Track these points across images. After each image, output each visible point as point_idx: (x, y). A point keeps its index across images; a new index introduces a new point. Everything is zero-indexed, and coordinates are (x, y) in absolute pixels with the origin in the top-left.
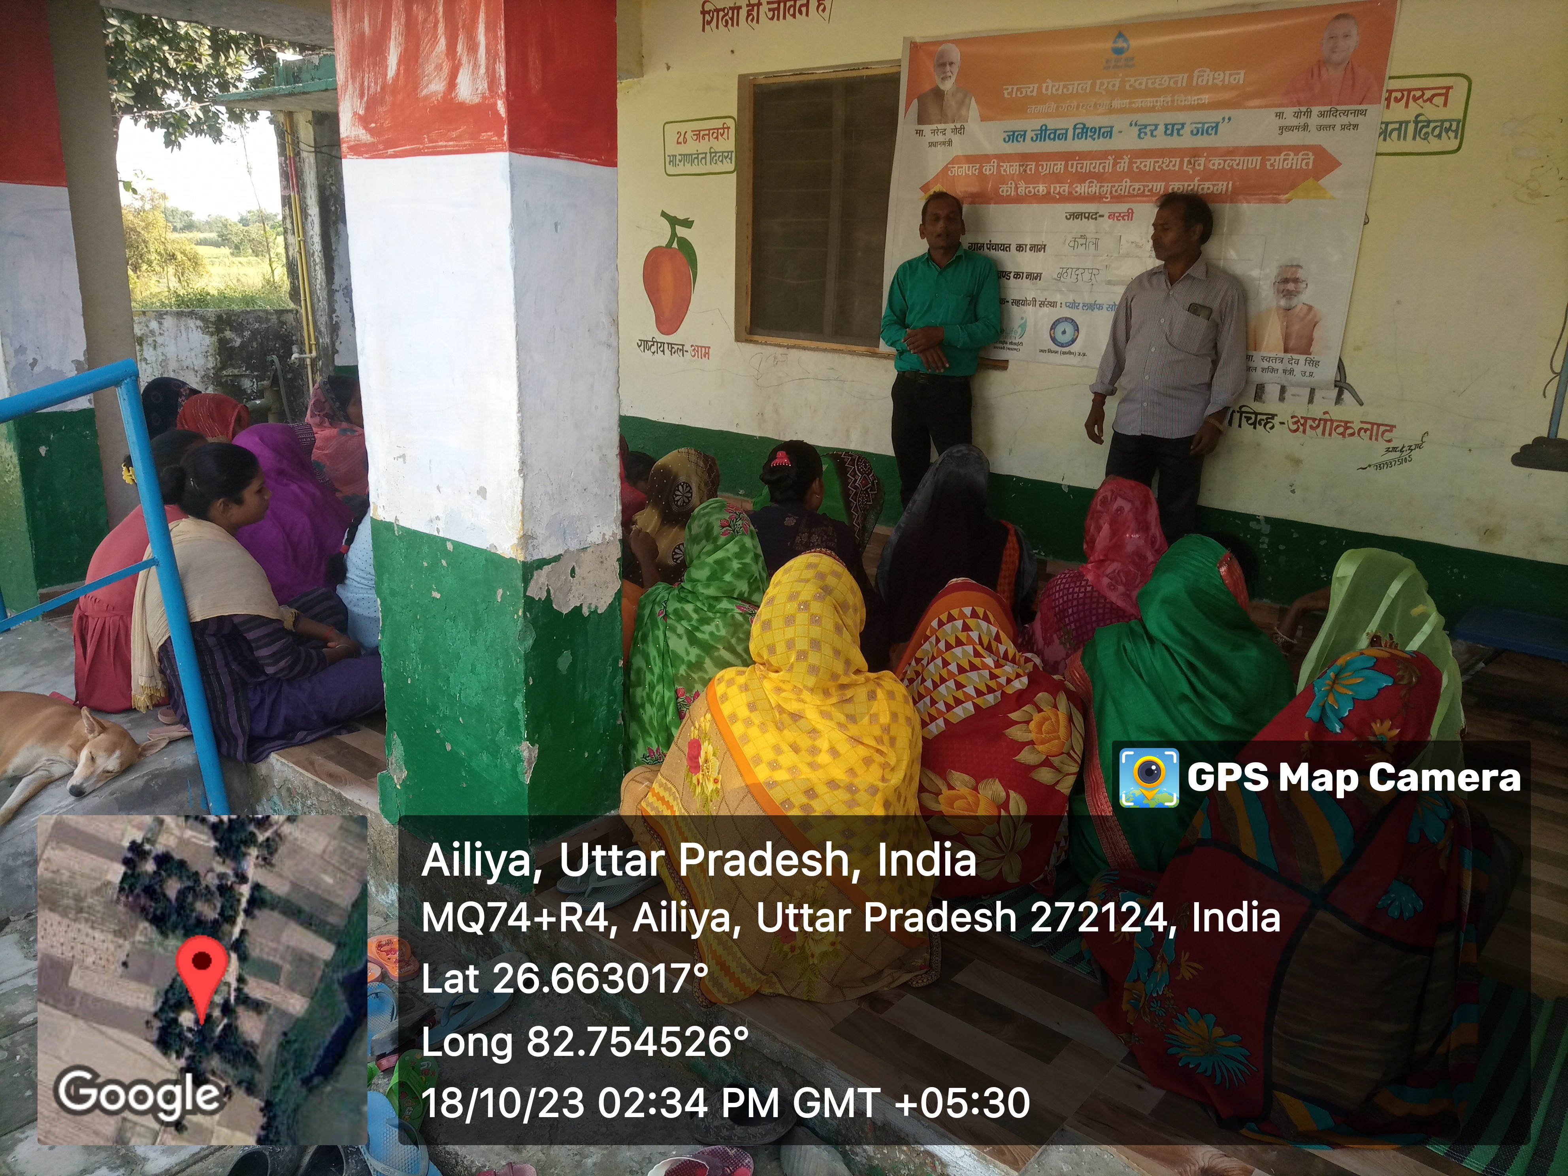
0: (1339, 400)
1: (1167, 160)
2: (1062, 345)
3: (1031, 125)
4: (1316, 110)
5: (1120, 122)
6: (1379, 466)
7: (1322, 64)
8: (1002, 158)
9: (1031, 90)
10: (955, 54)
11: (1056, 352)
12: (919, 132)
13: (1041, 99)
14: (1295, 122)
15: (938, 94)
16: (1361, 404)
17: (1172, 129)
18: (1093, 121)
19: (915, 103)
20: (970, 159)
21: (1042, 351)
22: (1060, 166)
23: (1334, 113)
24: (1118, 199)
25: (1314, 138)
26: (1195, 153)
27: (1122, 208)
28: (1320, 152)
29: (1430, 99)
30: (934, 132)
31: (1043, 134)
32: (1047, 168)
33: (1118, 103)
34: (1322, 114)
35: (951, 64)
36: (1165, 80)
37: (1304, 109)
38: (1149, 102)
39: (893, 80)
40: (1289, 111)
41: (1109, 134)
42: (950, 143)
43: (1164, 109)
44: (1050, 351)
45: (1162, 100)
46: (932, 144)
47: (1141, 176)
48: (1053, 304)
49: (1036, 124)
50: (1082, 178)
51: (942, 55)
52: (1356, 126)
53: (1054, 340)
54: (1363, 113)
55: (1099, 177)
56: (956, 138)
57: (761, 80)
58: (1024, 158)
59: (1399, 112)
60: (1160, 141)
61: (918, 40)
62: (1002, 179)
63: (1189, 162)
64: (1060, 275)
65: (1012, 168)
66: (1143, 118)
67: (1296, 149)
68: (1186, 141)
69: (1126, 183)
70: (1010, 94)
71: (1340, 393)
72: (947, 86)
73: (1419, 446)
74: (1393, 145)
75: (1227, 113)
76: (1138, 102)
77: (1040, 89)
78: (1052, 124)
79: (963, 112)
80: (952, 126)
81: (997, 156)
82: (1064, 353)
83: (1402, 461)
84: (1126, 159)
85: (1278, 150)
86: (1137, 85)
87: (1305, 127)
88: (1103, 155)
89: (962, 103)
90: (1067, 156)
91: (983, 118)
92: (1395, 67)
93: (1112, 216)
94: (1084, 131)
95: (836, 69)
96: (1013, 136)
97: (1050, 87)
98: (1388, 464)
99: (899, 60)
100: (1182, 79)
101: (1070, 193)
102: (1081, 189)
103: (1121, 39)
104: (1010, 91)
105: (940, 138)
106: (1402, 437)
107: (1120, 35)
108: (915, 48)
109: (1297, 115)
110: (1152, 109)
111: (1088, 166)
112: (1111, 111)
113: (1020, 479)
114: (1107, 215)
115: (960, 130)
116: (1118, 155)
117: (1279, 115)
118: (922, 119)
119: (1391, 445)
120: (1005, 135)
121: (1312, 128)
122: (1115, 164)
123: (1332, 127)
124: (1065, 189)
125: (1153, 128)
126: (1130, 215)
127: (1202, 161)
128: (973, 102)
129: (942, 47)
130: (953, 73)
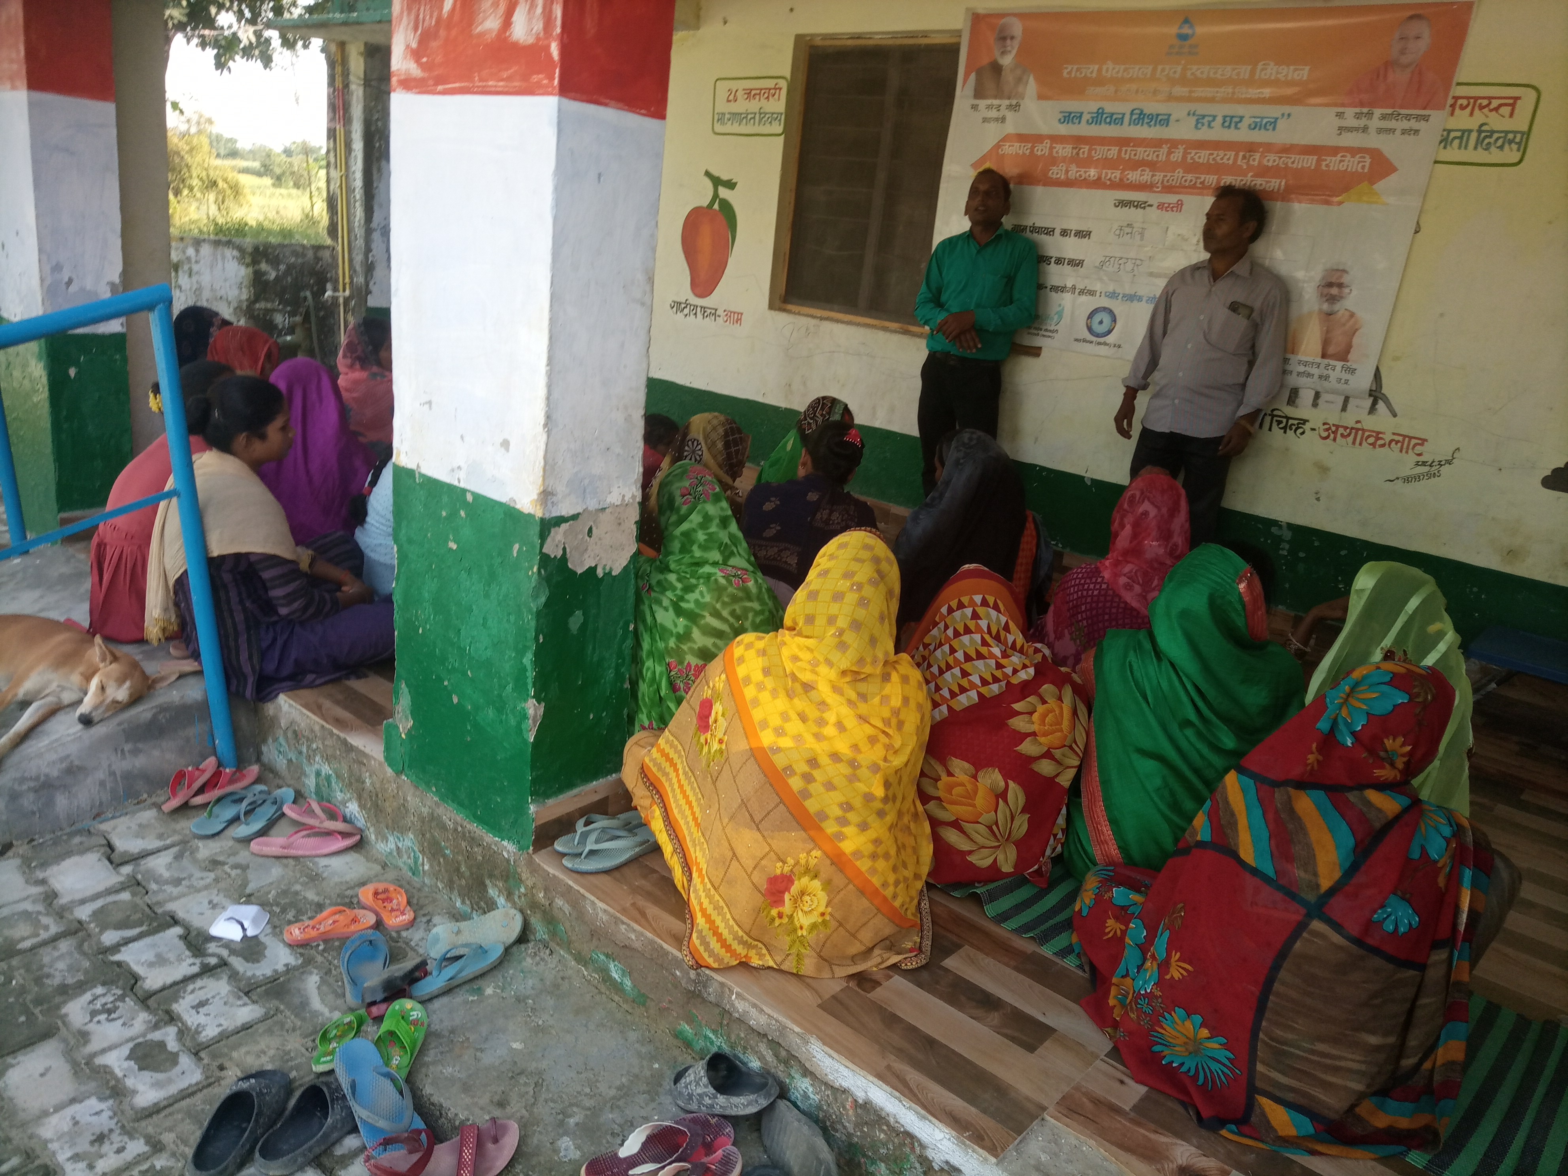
0: (1372, 409)
1: (1221, 153)
2: (1098, 335)
3: (1088, 107)
4: (1378, 112)
5: (1178, 111)
6: (1407, 480)
7: (1389, 65)
8: (1055, 139)
9: (1090, 71)
10: (1017, 28)
11: (1091, 342)
12: (974, 107)
13: (1099, 82)
14: (1355, 123)
15: (996, 69)
16: (1395, 415)
17: (1230, 122)
18: (1151, 107)
19: (973, 77)
20: (1022, 138)
21: (1076, 340)
22: (1113, 152)
23: (1396, 116)
24: (1169, 189)
25: (1372, 141)
26: (1250, 148)
27: (1172, 199)
28: (1376, 155)
29: (1496, 109)
30: (989, 107)
31: (1099, 117)
32: (1100, 152)
33: (1179, 91)
34: (1384, 117)
35: (1012, 38)
36: (1228, 71)
37: (1365, 110)
38: (1208, 92)
39: (951, 51)
40: (1350, 112)
41: (1164, 120)
42: (1003, 120)
43: (1225, 100)
44: (1085, 341)
45: (1222, 92)
46: (985, 120)
47: (1194, 168)
48: (1092, 293)
49: (1092, 106)
50: (1136, 165)
51: (1003, 28)
52: (1417, 132)
53: (1090, 329)
54: (1426, 118)
55: (1152, 166)
56: (1009, 115)
57: (818, 42)
58: (1079, 140)
59: (1463, 120)
60: (1217, 133)
61: (981, 11)
62: (1053, 161)
63: (1244, 157)
64: (1103, 263)
65: (1064, 150)
66: (1202, 109)
67: (1353, 151)
68: (1243, 135)
69: (1179, 173)
70: (1070, 73)
71: (1374, 403)
72: (1007, 61)
73: (1449, 462)
74: (1453, 153)
75: (1287, 109)
76: (1200, 92)
77: (1100, 70)
78: (1109, 107)
79: (1020, 89)
80: (1007, 102)
81: (1050, 137)
82: (1099, 344)
83: (1431, 476)
84: (1181, 149)
85: (1335, 151)
86: (1198, 73)
87: (1365, 129)
88: (1157, 143)
89: (1019, 80)
90: (1123, 142)
91: (1041, 97)
92: (1464, 73)
93: (1161, 206)
94: (1140, 117)
95: (895, 35)
96: (1068, 118)
97: (1110, 69)
98: (1417, 478)
99: (961, 31)
100: (1245, 71)
101: (1121, 180)
102: (1133, 176)
103: (1187, 26)
104: (1069, 71)
105: (993, 114)
106: (1432, 451)
107: (1186, 21)
108: (977, 19)
109: (1358, 116)
110: (1211, 100)
111: (1142, 153)
112: (1171, 98)
113: (1043, 469)
114: (1156, 205)
115: (1015, 108)
116: (1173, 144)
117: (1340, 115)
118: (979, 94)
119: (1421, 459)
120: (1060, 116)
121: (1372, 130)
122: (1169, 153)
123: (1392, 131)
124: (1116, 175)
125: (1211, 119)
126: (1179, 206)
127: (1257, 156)
128: (1031, 80)
129: (1003, 21)
130: (1014, 47)
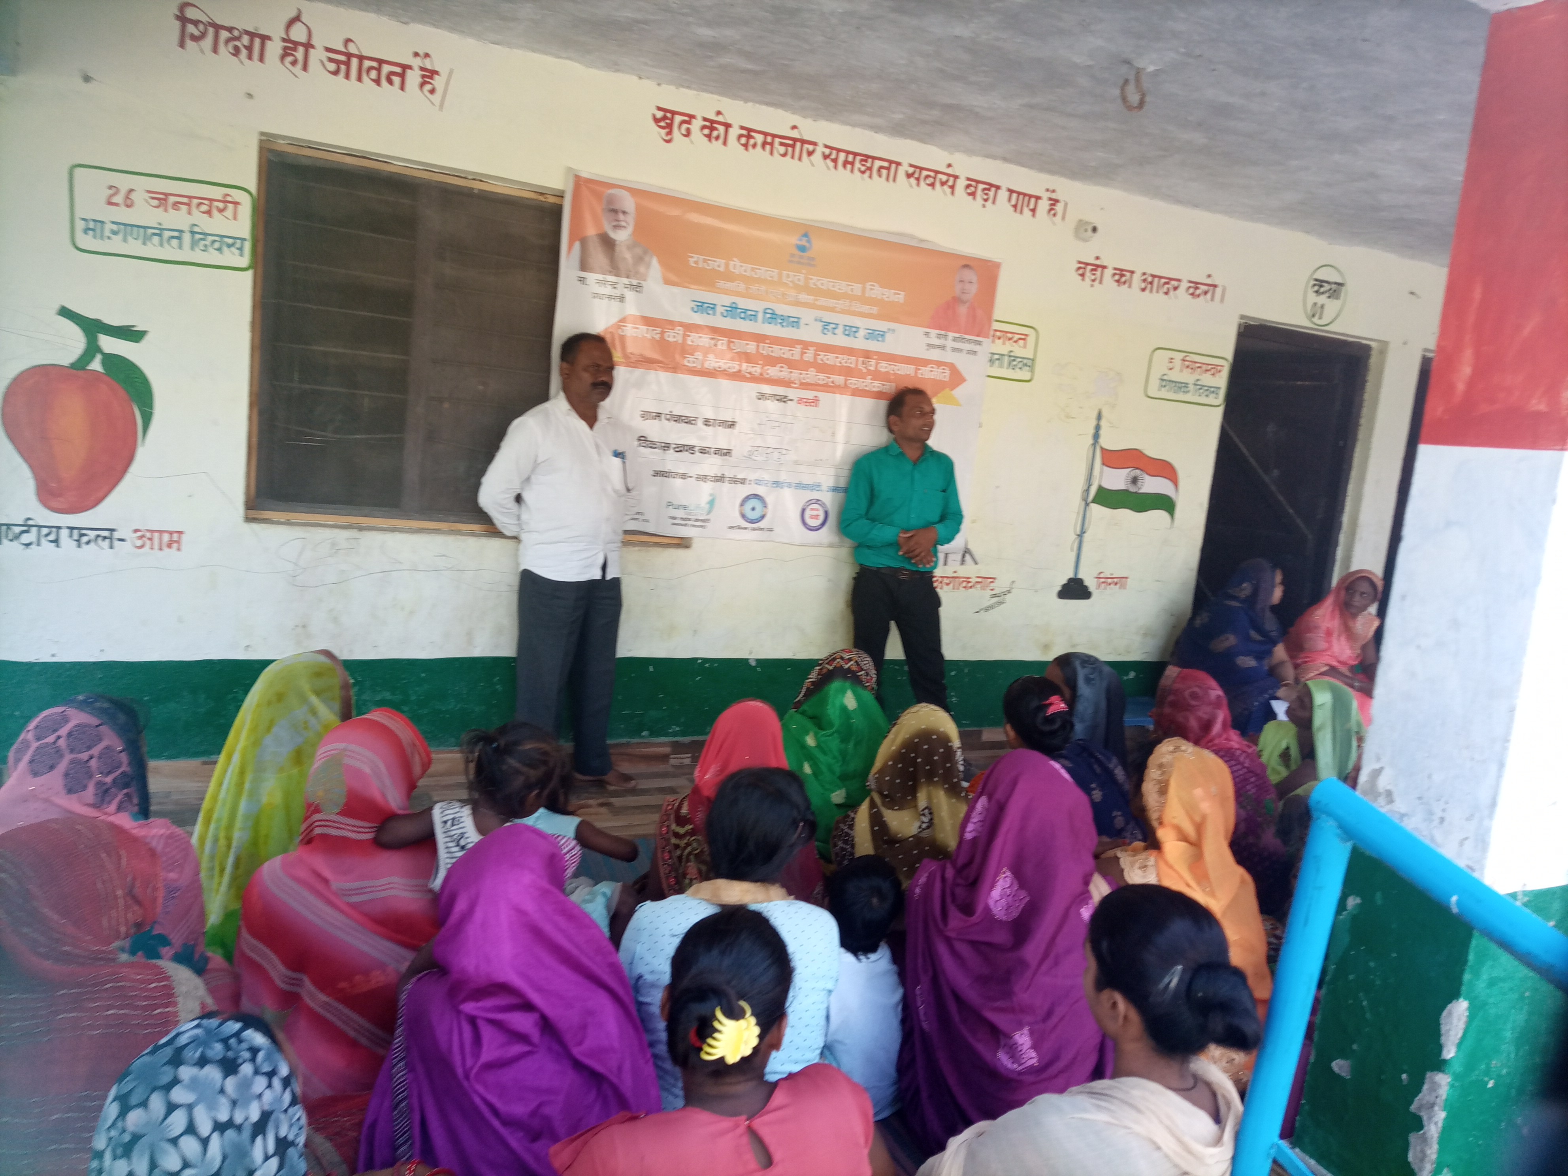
0: (963, 562)
1: (846, 357)
2: (752, 522)
3: (723, 300)
4: (951, 335)
5: (807, 315)
6: (986, 609)
7: (957, 300)
8: (689, 328)
9: (719, 264)
10: (629, 203)
11: (745, 528)
13: (728, 276)
14: (937, 342)
15: (608, 243)
16: (976, 563)
17: (851, 331)
18: (782, 309)
19: (577, 245)
20: (649, 321)
21: (731, 528)
22: (751, 347)
23: (961, 340)
24: (805, 386)
25: (948, 357)
26: (867, 355)
27: (809, 394)
28: (953, 368)
29: (1016, 342)
31: (732, 310)
32: (741, 345)
33: (804, 297)
34: (955, 339)
35: (624, 213)
36: (841, 286)
37: (943, 332)
38: (831, 302)
40: (934, 332)
41: (795, 323)
42: (622, 298)
43: (843, 312)
44: (740, 528)
45: (841, 304)
46: (596, 295)
47: (823, 368)
48: (743, 481)
49: (727, 300)
50: (773, 361)
51: (611, 200)
52: (975, 352)
53: (743, 516)
54: (979, 343)
55: (791, 364)
56: (629, 295)
58: (716, 331)
59: (1001, 347)
60: (839, 340)
61: (584, 175)
62: (692, 350)
63: (863, 363)
64: (751, 453)
65: (704, 340)
66: (828, 317)
67: (939, 364)
68: (860, 343)
69: (812, 372)
70: (696, 263)
71: (964, 556)
72: (621, 236)
73: (1009, 592)
74: (996, 371)
75: (892, 325)
76: (822, 301)
77: (727, 265)
78: (742, 303)
79: (642, 269)
80: (626, 281)
81: (681, 324)
82: (755, 529)
83: (1002, 603)
84: (811, 350)
85: (925, 362)
86: (819, 283)
87: (943, 347)
88: (791, 343)
89: (639, 260)
90: (760, 338)
91: (667, 282)
92: (997, 314)
93: (800, 401)
94: (773, 317)
96: (701, 307)
97: (737, 266)
98: (991, 607)
99: (563, 192)
100: (857, 288)
101: (761, 374)
102: (773, 372)
103: (805, 239)
104: (694, 260)
105: (607, 290)
106: (1000, 586)
107: (806, 235)
108: (580, 183)
109: (939, 336)
110: (832, 310)
111: (777, 351)
112: (797, 303)
113: (706, 660)
114: (796, 399)
116: (806, 345)
117: (927, 334)
118: (584, 266)
119: (993, 592)
120: (693, 304)
121: (948, 349)
122: (803, 353)
123: (959, 350)
124: (757, 370)
125: (834, 326)
126: (815, 402)
127: (873, 362)
128: (655, 262)
129: (612, 191)
130: (629, 222)
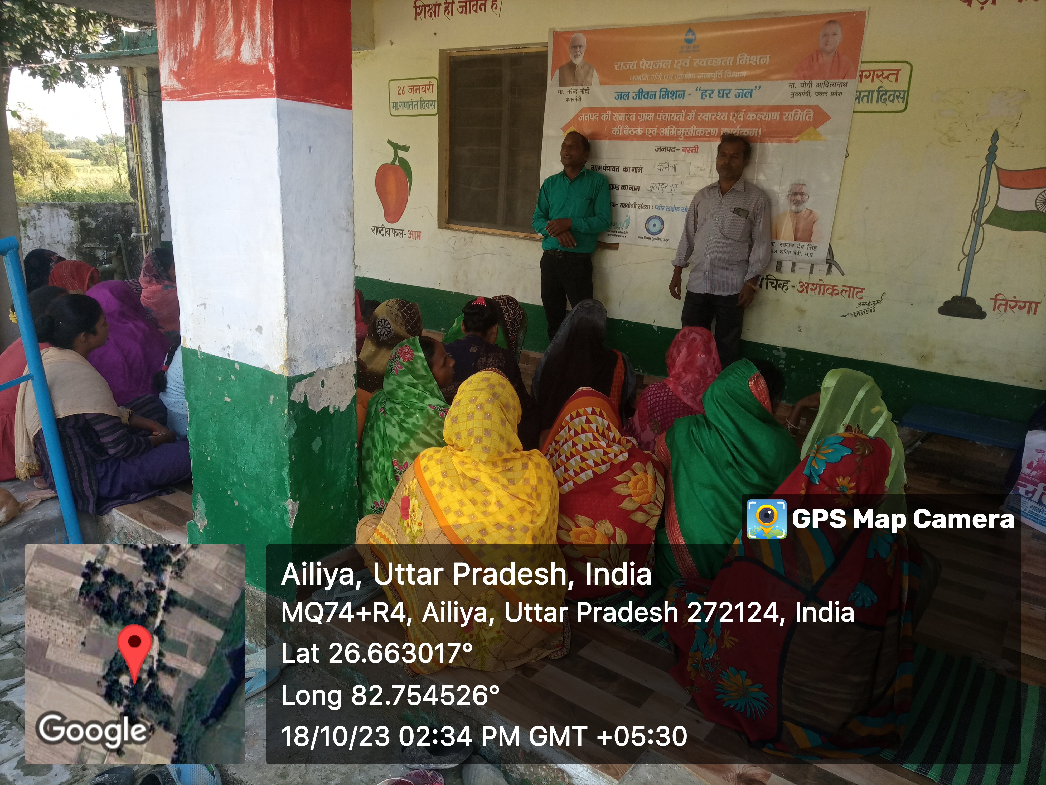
0: (829, 271)
1: (719, 114)
2: (653, 234)
5: (689, 88)
6: (854, 315)
7: (819, 52)
8: (614, 110)
9: (633, 65)
10: (583, 40)
11: (650, 238)
12: (560, 92)
13: (639, 72)
14: (801, 90)
15: (572, 66)
16: (843, 274)
17: (723, 93)
18: (672, 87)
19: (557, 72)
20: (592, 110)
21: (640, 237)
22: (651, 116)
24: (688, 138)
25: (813, 100)
26: (737, 109)
27: (691, 144)
28: (817, 110)
29: (887, 77)
30: (569, 91)
31: (640, 94)
32: (643, 117)
33: (689, 75)
34: (819, 85)
35: (580, 46)
36: (719, 61)
37: (807, 81)
38: (708, 75)
39: (542, 56)
41: (682, 95)
42: (579, 99)
43: (718, 80)
44: (645, 238)
45: (716, 74)
46: (568, 100)
47: (703, 124)
48: (647, 207)
49: (636, 88)
50: (666, 124)
51: (574, 40)
52: (840, 93)
53: (648, 230)
54: (845, 85)
55: (677, 124)
56: (583, 96)
57: (455, 54)
58: (628, 110)
59: (868, 85)
60: (715, 101)
61: (559, 30)
62: (613, 124)
63: (734, 116)
64: (652, 188)
65: (620, 117)
66: (705, 86)
67: (802, 108)
68: (732, 101)
69: (694, 128)
70: (619, 67)
71: (830, 268)
72: (578, 61)
73: (879, 302)
74: (864, 106)
75: (758, 83)
76: (702, 75)
77: (638, 64)
78: (646, 88)
79: (589, 79)
80: (581, 88)
81: (610, 109)
82: (655, 239)
83: (869, 311)
84: (694, 112)
85: (790, 108)
86: (700, 64)
87: (808, 93)
88: (678, 109)
89: (588, 73)
90: (656, 110)
91: (602, 83)
92: (865, 55)
93: (685, 149)
94: (666, 94)
95: (504, 47)
96: (621, 96)
97: (645, 64)
98: (860, 313)
99: (547, 43)
100: (729, 60)
101: (658, 134)
102: (665, 131)
103: (691, 33)
105: (573, 95)
106: (868, 296)
107: (690, 30)
108: (557, 36)
109: (803, 85)
110: (710, 80)
111: (669, 116)
112: (684, 80)
113: (626, 322)
114: (681, 149)
115: (586, 91)
116: (689, 109)
117: (792, 85)
118: (562, 83)
119: (862, 301)
120: (616, 95)
121: (813, 94)
122: (686, 115)
123: (825, 93)
124: (654, 131)
125: (710, 92)
126: (696, 149)
127: (742, 114)
128: (595, 72)
129: (574, 35)
130: (582, 52)
